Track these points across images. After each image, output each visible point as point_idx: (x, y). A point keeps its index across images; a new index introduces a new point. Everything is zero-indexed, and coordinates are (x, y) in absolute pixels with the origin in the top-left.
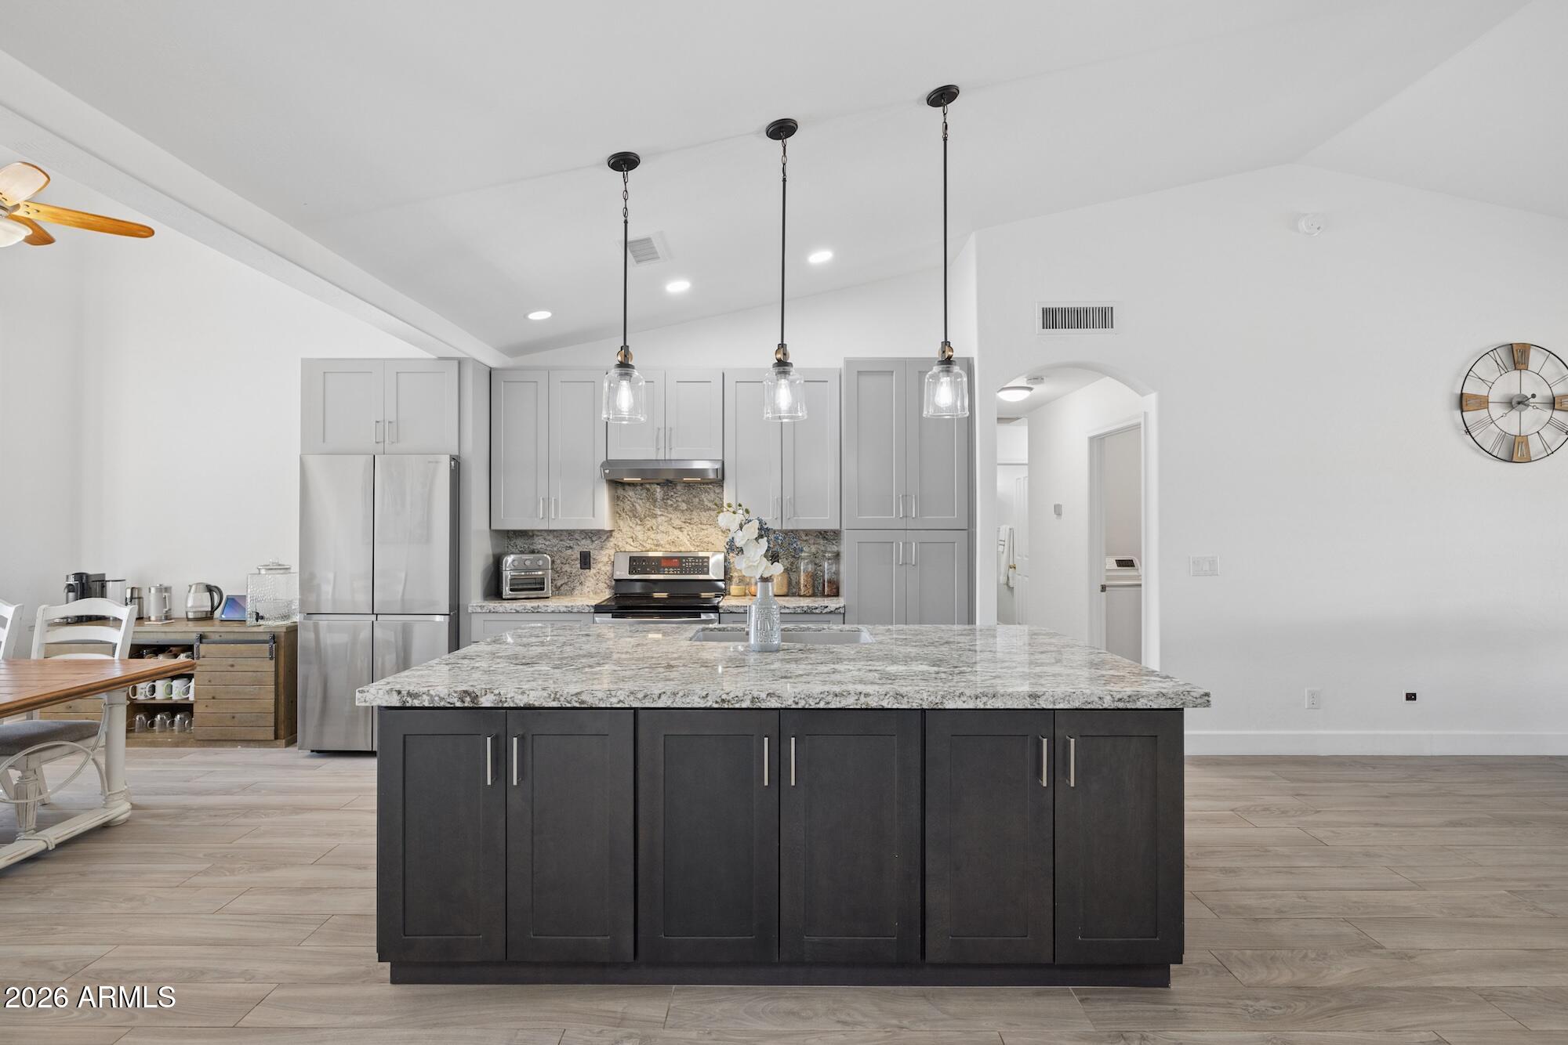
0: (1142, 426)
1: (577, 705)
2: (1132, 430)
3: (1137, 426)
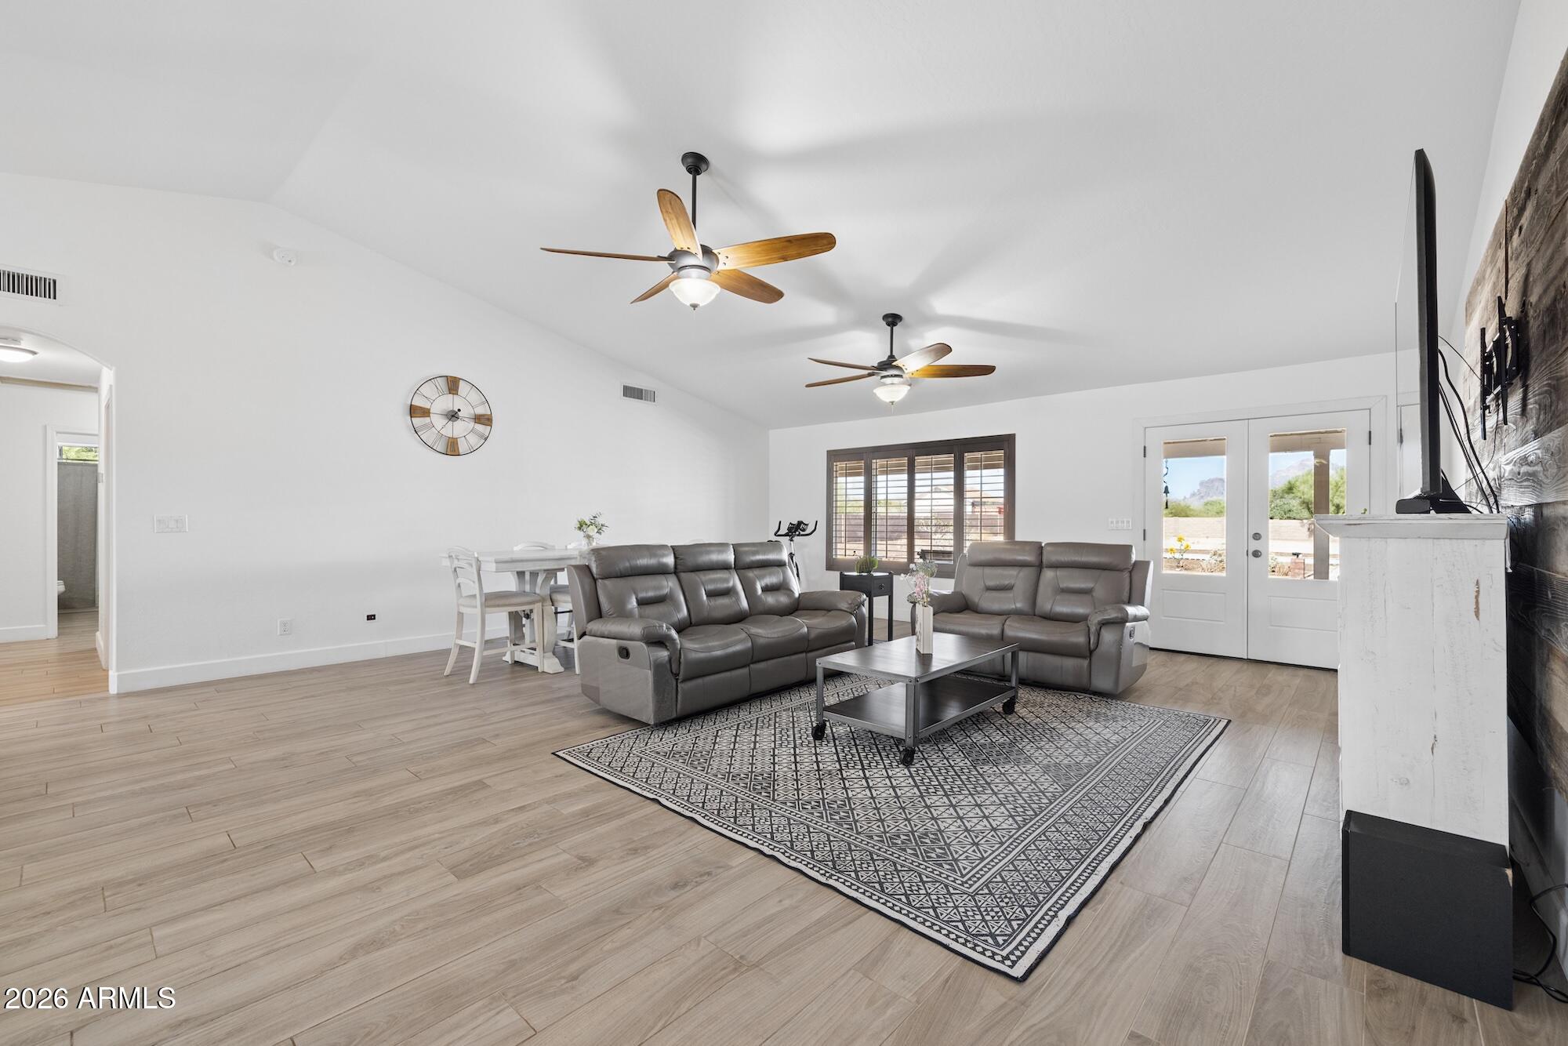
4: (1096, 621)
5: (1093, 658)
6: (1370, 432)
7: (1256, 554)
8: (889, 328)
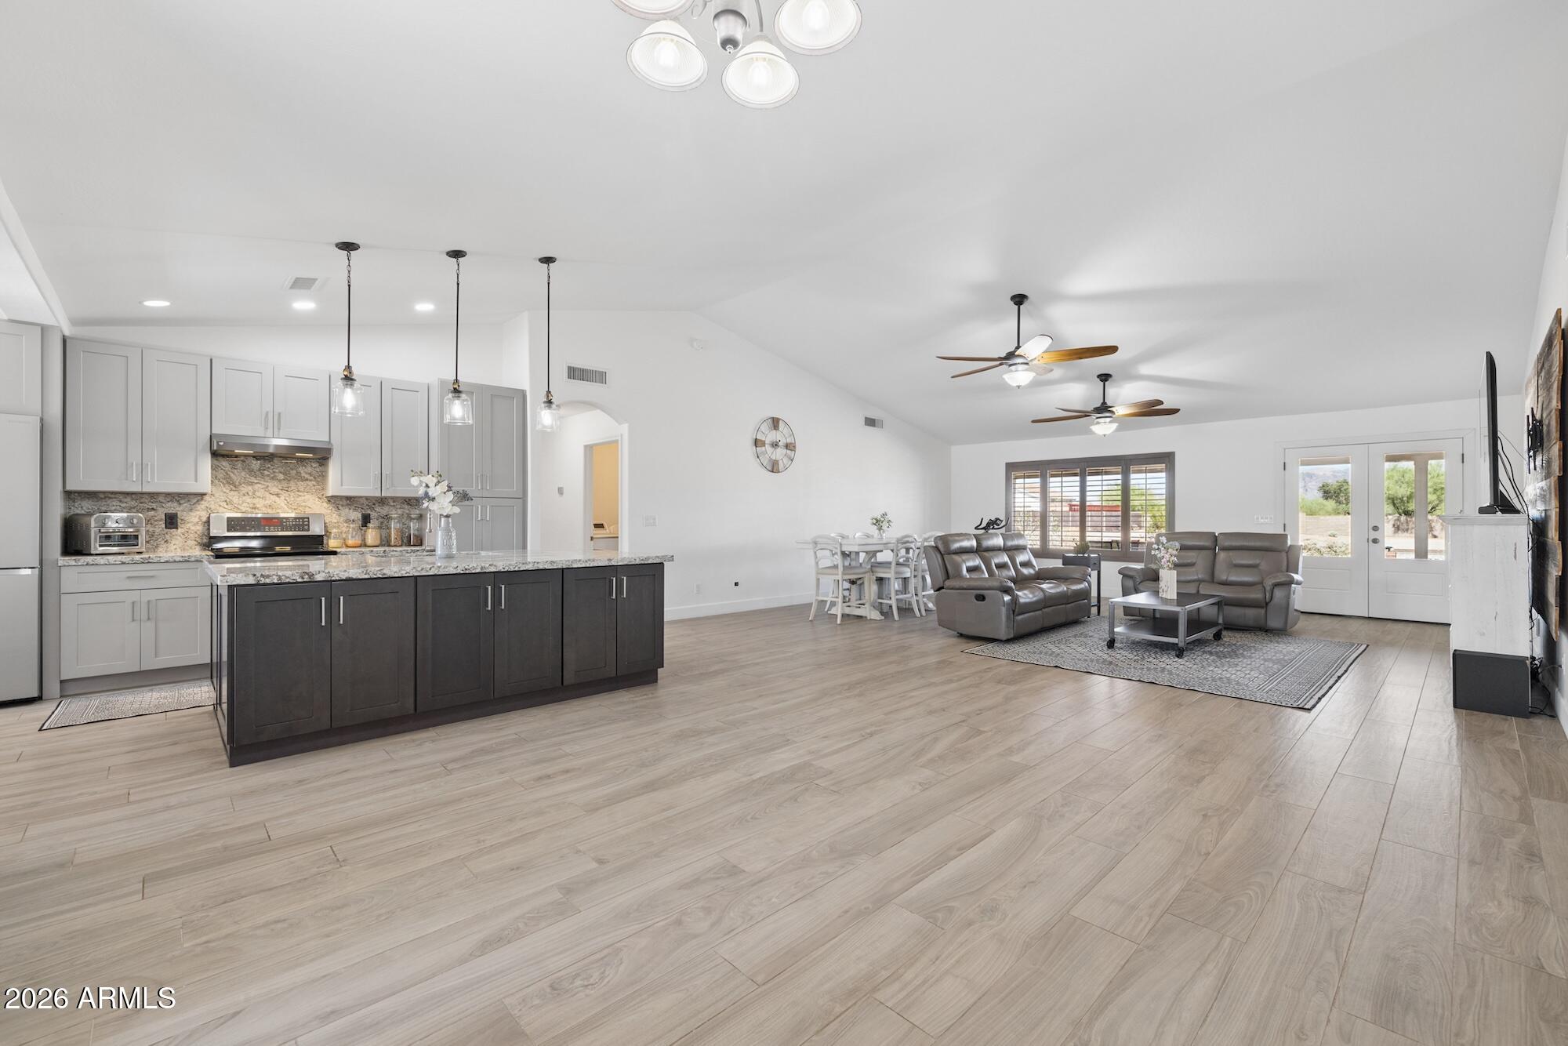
0: (620, 442)
1: (381, 576)
2: (612, 444)
3: (617, 441)
4: (1270, 583)
5: (1269, 607)
6: (1463, 455)
7: (1375, 541)
8: (1102, 383)
